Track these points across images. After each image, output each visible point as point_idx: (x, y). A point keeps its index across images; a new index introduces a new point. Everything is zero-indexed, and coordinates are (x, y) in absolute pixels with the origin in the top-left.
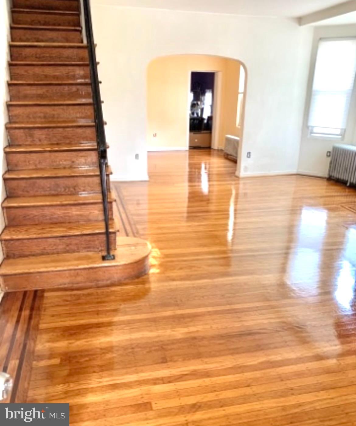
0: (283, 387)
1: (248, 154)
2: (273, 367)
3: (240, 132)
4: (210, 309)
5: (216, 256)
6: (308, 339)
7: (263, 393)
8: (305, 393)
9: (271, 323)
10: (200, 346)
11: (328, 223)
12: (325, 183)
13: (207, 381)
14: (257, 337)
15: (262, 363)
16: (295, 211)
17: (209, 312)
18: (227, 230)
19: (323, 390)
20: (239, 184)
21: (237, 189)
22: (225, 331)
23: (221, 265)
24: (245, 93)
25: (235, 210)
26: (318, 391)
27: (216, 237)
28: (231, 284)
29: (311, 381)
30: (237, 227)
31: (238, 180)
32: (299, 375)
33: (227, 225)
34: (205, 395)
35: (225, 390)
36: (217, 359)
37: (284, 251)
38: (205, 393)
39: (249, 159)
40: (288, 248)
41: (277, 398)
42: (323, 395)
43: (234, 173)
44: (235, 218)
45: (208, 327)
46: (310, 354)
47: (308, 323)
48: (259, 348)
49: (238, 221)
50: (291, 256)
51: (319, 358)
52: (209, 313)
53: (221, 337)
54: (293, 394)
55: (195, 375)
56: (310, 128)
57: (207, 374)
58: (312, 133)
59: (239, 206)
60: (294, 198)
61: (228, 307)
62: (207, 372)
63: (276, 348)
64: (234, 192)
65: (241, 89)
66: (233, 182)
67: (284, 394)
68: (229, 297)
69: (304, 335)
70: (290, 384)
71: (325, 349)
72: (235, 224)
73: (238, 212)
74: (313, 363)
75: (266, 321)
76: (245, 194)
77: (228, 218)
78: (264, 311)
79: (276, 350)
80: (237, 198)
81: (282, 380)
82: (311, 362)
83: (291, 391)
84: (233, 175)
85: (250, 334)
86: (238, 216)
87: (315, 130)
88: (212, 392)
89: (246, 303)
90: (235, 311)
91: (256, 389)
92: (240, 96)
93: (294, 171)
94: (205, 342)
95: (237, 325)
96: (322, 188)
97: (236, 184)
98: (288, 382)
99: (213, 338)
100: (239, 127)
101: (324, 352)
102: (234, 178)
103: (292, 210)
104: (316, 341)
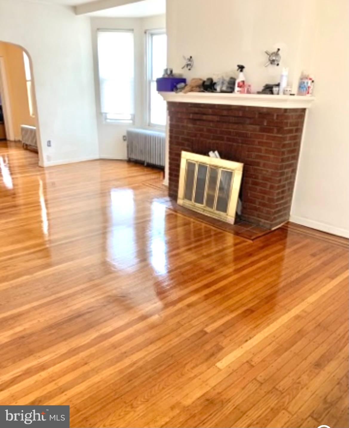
0: (117, 354)
1: (48, 143)
2: (106, 339)
3: (35, 121)
4: (35, 304)
5: (32, 250)
6: (132, 305)
7: (100, 365)
8: (138, 351)
9: (97, 300)
10: (29, 343)
11: (135, 200)
12: (125, 165)
13: (44, 374)
14: (87, 316)
15: (95, 339)
16: (104, 194)
17: (33, 307)
18: (41, 222)
19: (151, 343)
20: (44, 174)
21: (44, 180)
22: (54, 321)
23: (39, 258)
24: (32, 81)
25: (46, 201)
26: (147, 346)
27: (29, 231)
28: (53, 274)
29: (139, 340)
30: (50, 218)
31: (43, 170)
32: (130, 338)
33: (40, 216)
34: (44, 388)
35: (64, 375)
36: (50, 349)
37: (101, 232)
38: (43, 386)
39: (49, 148)
40: (105, 228)
41: (113, 365)
42: (152, 348)
43: (38, 163)
44: (47, 208)
45: (36, 321)
46: (136, 317)
47: (131, 291)
48: (90, 326)
49: (51, 210)
50: (109, 236)
51: (144, 318)
52: (35, 308)
53: (51, 327)
54: (127, 357)
55: (28, 373)
56: (104, 115)
57: (42, 368)
58: (106, 119)
59: (49, 197)
60: (102, 182)
61: (53, 297)
62: (42, 366)
63: (105, 321)
64: (41, 183)
65: (28, 77)
66: (38, 173)
67: (119, 359)
68: (53, 288)
69: (128, 302)
70: (123, 349)
71: (147, 309)
72: (48, 214)
73: (49, 202)
74: (140, 324)
75: (92, 300)
76: (53, 184)
77: (40, 209)
78: (89, 292)
79: (105, 323)
80: (45, 188)
81: (116, 348)
82: (138, 323)
83: (125, 355)
84: (36, 165)
85: (79, 316)
86: (49, 206)
87: (108, 116)
88: (50, 382)
89: (71, 288)
90: (61, 299)
91: (93, 365)
92: (29, 84)
93: (97, 157)
94: (35, 338)
95: (65, 311)
96: (124, 170)
97: (42, 174)
98: (121, 347)
99: (43, 330)
100: (34, 117)
101: (147, 312)
102: (38, 168)
103: (101, 193)
104: (139, 305)
